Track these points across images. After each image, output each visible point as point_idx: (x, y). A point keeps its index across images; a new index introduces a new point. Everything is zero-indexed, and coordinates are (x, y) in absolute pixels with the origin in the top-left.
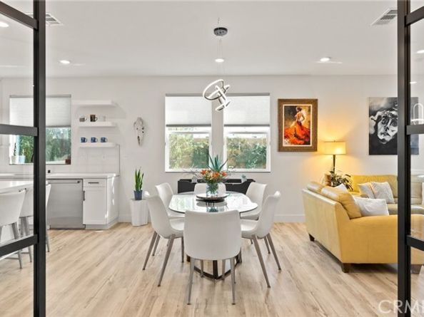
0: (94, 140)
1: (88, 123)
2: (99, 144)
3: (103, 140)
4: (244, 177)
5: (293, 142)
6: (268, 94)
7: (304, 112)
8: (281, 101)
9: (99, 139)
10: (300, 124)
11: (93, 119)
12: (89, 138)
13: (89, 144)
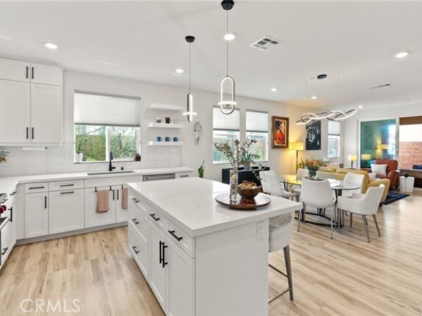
0: (167, 139)
1: (163, 124)
2: (171, 143)
3: (175, 139)
4: (260, 165)
5: (278, 143)
6: (267, 112)
7: (283, 125)
8: (274, 118)
9: (164, 139)
10: (281, 131)
11: (168, 121)
12: (163, 138)
13: (163, 143)
